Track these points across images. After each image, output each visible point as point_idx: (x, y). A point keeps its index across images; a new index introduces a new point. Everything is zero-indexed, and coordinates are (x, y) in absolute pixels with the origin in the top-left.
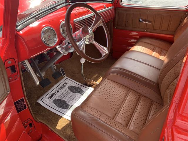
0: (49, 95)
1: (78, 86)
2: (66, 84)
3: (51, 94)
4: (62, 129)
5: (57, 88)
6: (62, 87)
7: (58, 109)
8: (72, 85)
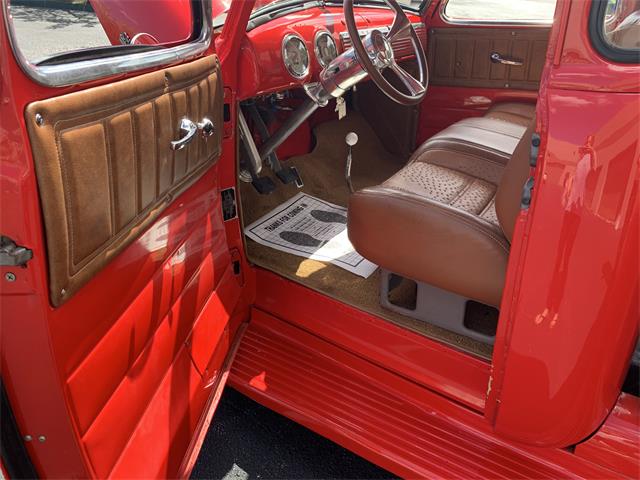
0: (267, 224)
1: (336, 211)
2: (305, 205)
3: (271, 221)
4: (310, 276)
5: (285, 212)
6: (296, 212)
7: (294, 246)
8: (319, 208)
